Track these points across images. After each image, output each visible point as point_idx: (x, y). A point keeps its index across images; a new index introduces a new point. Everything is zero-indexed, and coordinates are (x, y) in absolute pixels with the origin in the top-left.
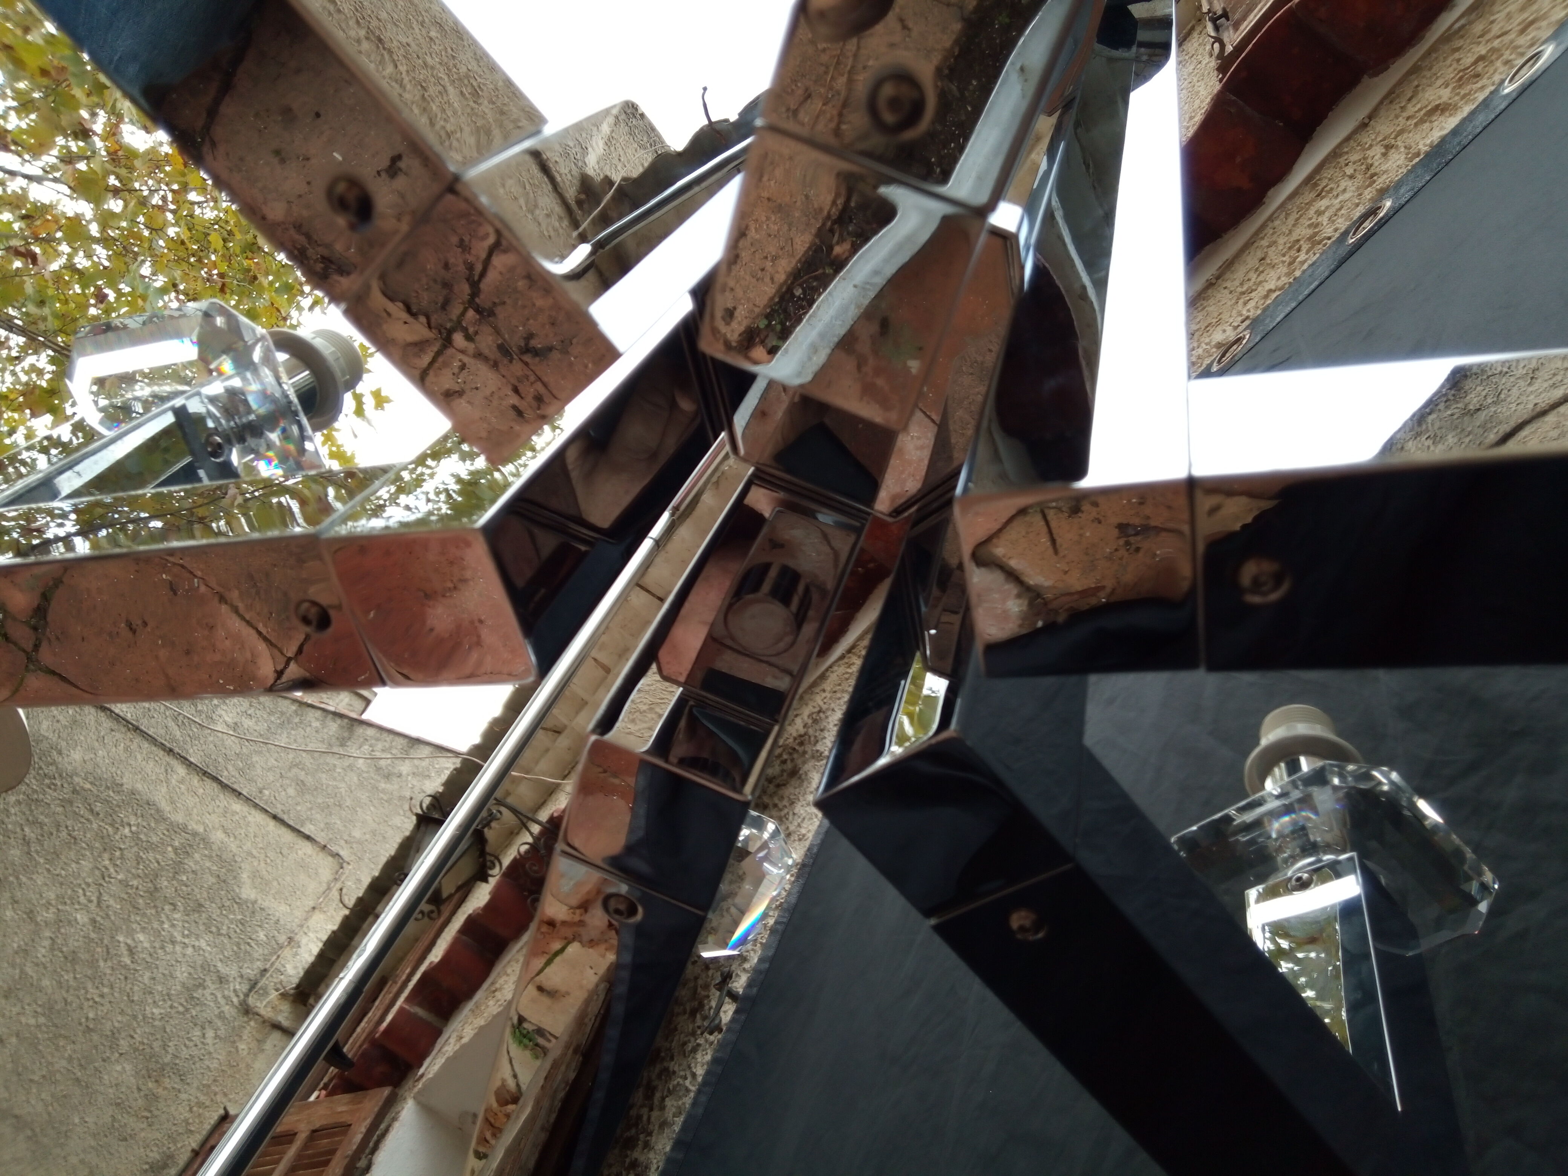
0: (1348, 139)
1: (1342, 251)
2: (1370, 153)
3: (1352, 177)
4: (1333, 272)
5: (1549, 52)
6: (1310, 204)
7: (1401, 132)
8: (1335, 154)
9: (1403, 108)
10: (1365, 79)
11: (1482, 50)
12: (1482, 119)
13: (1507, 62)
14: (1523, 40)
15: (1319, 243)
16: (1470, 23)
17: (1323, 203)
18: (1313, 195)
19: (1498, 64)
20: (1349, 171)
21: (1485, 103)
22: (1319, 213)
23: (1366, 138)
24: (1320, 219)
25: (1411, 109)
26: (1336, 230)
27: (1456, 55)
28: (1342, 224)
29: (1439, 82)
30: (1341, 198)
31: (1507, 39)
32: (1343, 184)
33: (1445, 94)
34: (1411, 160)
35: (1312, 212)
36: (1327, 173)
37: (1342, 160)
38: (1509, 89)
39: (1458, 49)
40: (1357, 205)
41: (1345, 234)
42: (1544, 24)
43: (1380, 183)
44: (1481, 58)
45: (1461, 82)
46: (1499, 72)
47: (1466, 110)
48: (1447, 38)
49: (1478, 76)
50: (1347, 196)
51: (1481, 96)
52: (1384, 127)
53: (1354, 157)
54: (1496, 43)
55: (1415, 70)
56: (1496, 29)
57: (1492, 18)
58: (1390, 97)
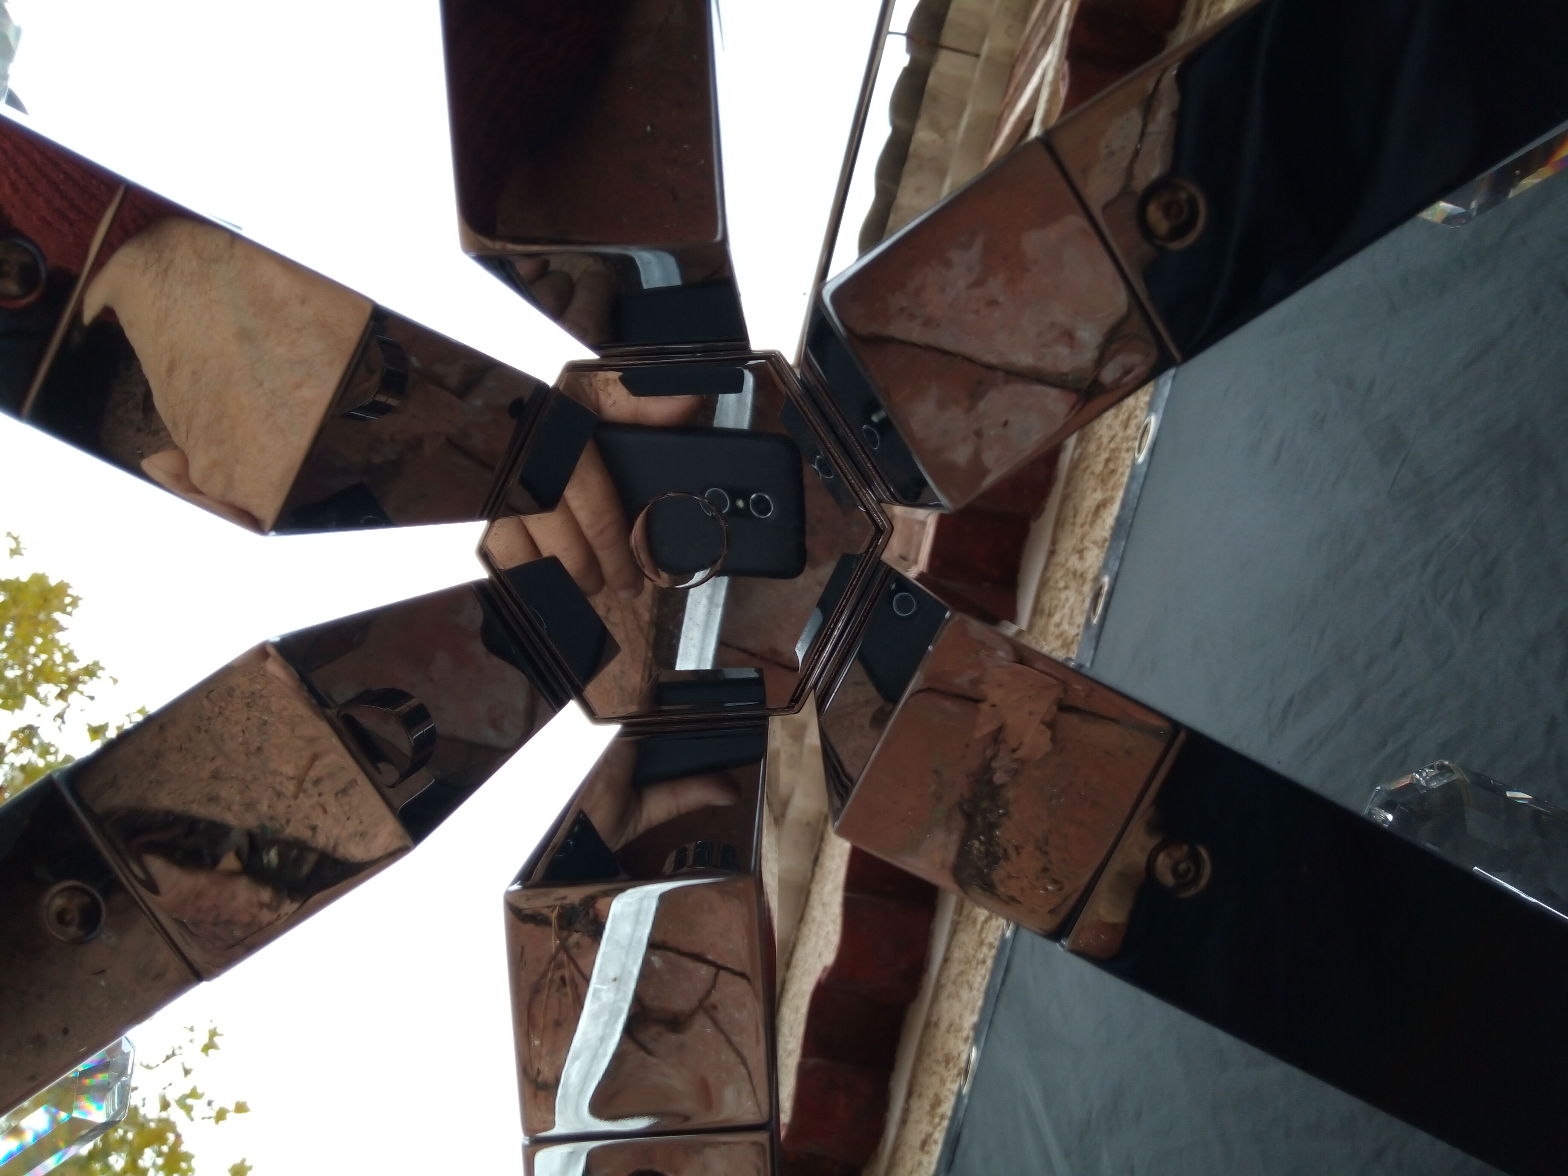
0: (1046, 568)
1: (1093, 632)
2: (1070, 564)
3: (1066, 587)
4: (1096, 649)
5: (1153, 422)
6: (1046, 625)
7: (1083, 538)
8: (1043, 583)
9: (1074, 524)
10: (1034, 525)
11: (1105, 455)
12: (1136, 487)
13: (1128, 450)
14: (1131, 431)
15: (1072, 642)
16: (1084, 449)
17: (1057, 618)
18: (1044, 619)
19: (1124, 454)
20: (1061, 584)
21: (1132, 477)
22: (1058, 625)
23: (1060, 558)
24: (1061, 628)
25: (1080, 521)
26: (1079, 626)
27: (1089, 471)
28: (1081, 620)
29: (1089, 492)
30: (1068, 605)
31: (1118, 439)
32: (1063, 596)
33: (1099, 496)
34: (1103, 546)
35: (1052, 628)
36: (1046, 599)
37: (1051, 584)
38: (1141, 458)
39: (1087, 468)
40: (1084, 601)
41: (1088, 620)
42: (1138, 412)
43: (1090, 576)
44: (1108, 460)
45: (1103, 481)
46: (1127, 458)
47: (1120, 494)
48: (1075, 466)
49: (1113, 471)
50: (1071, 601)
51: (1125, 479)
52: (1068, 543)
53: (1059, 574)
54: (1112, 446)
55: (1065, 498)
56: (1105, 440)
57: (1097, 436)
58: (1059, 524)
